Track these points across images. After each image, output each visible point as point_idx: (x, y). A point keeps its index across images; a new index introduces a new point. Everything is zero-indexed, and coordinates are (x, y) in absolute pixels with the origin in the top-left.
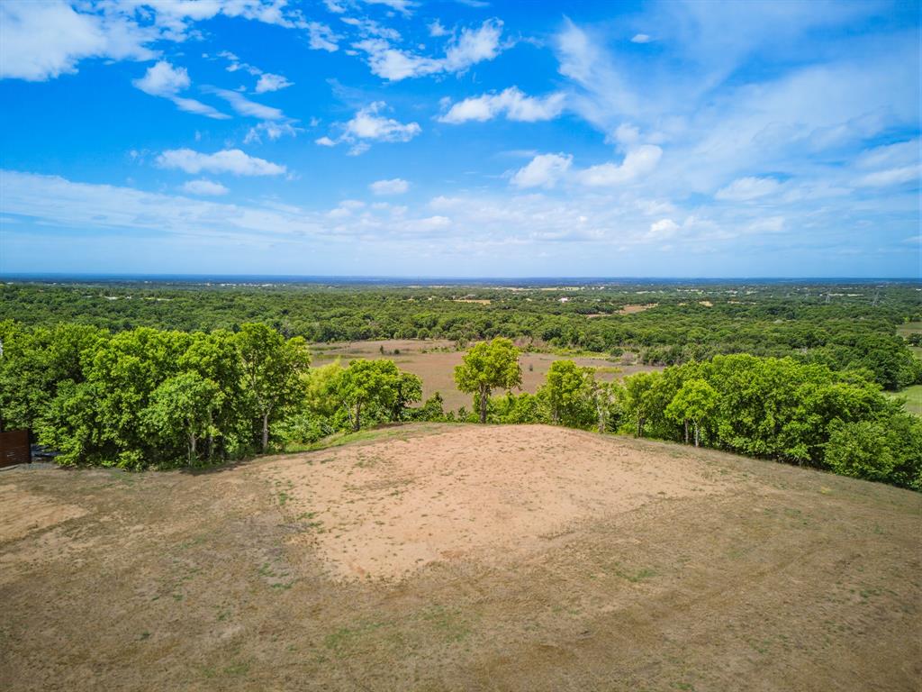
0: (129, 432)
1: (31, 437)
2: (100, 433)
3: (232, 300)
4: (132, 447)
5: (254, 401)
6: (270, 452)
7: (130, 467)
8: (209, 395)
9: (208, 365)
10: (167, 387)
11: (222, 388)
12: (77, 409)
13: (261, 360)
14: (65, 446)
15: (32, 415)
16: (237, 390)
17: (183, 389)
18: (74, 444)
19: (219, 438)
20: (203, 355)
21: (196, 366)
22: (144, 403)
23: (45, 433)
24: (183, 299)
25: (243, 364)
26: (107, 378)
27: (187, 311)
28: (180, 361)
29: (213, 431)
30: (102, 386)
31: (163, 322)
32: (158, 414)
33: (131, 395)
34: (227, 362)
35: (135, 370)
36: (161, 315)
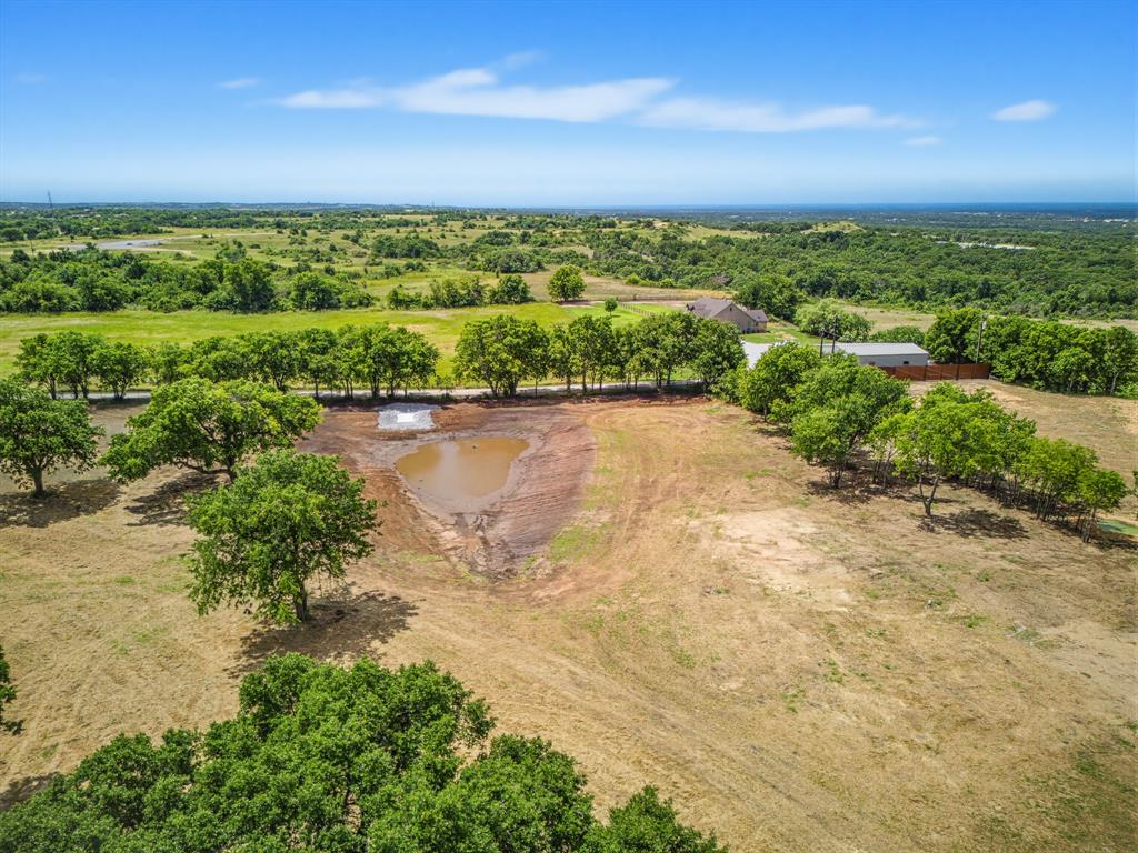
0: (1040, 373)
1: (991, 368)
2: (1026, 370)
3: (1115, 252)
4: (1040, 380)
5: (1109, 367)
6: (1114, 396)
7: (1038, 388)
8: (1087, 360)
9: (1088, 345)
10: (1065, 353)
11: (1094, 357)
12: (1016, 358)
13: (1119, 345)
14: (1008, 374)
15: (992, 358)
16: (1101, 360)
17: (1073, 356)
18: (1012, 374)
19: (1085, 382)
20: (1086, 340)
21: (1081, 345)
22: (1051, 359)
23: (1000, 367)
24: (1048, 249)
25: (1108, 346)
26: (1035, 345)
27: (1052, 266)
28: (1074, 341)
29: (1084, 377)
30: (1031, 349)
31: (1022, 280)
32: (1057, 366)
33: (1045, 354)
34: (1099, 345)
35: (1049, 343)
36: (1020, 270)
